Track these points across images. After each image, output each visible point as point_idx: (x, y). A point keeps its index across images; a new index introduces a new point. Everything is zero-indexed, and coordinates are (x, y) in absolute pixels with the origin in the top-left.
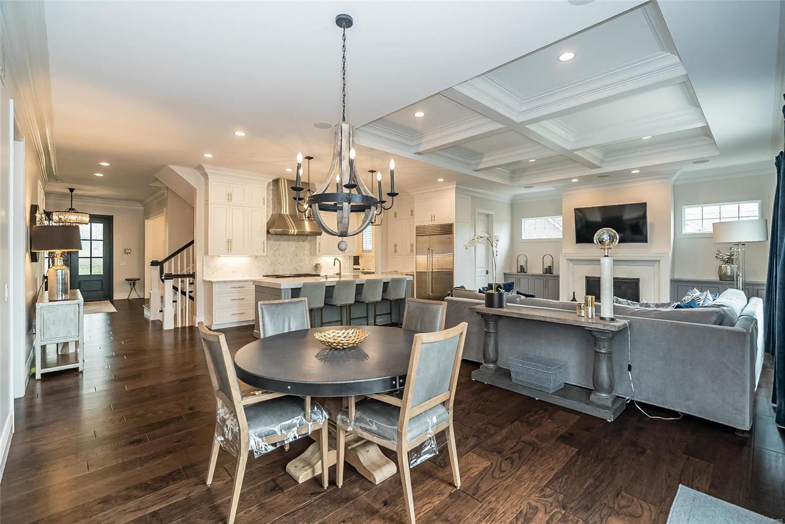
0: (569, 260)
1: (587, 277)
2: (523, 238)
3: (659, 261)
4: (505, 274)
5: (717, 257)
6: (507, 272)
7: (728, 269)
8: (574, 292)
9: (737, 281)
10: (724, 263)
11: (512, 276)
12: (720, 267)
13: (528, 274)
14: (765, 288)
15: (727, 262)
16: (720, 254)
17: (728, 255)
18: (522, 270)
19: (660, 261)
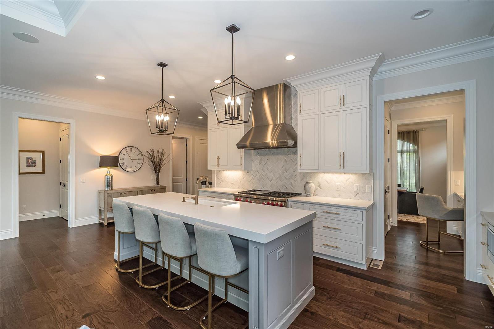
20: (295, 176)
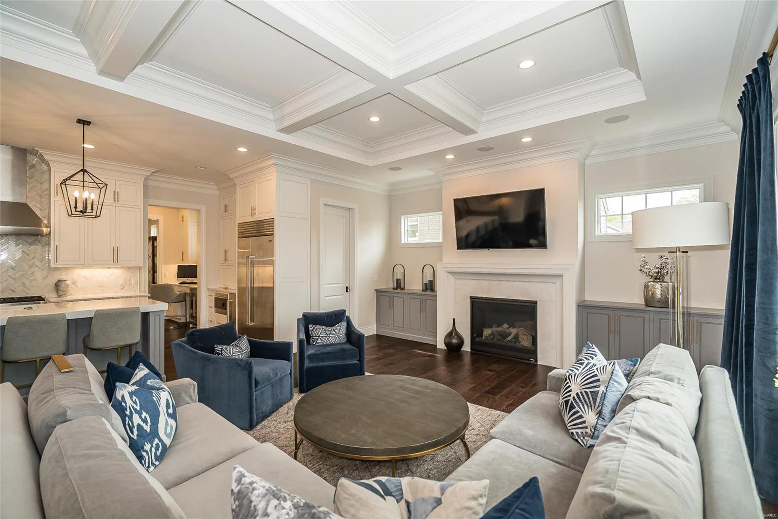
0: (449, 273)
1: (472, 298)
2: (403, 242)
3: (562, 276)
4: (377, 291)
5: (641, 270)
6: (380, 287)
7: (658, 289)
8: (454, 319)
9: (674, 308)
10: (652, 280)
11: (385, 294)
12: (646, 287)
13: (406, 291)
14: (723, 321)
15: (656, 279)
16: (646, 267)
17: (658, 268)
18: (399, 285)
19: (564, 276)
20: (32, 273)
